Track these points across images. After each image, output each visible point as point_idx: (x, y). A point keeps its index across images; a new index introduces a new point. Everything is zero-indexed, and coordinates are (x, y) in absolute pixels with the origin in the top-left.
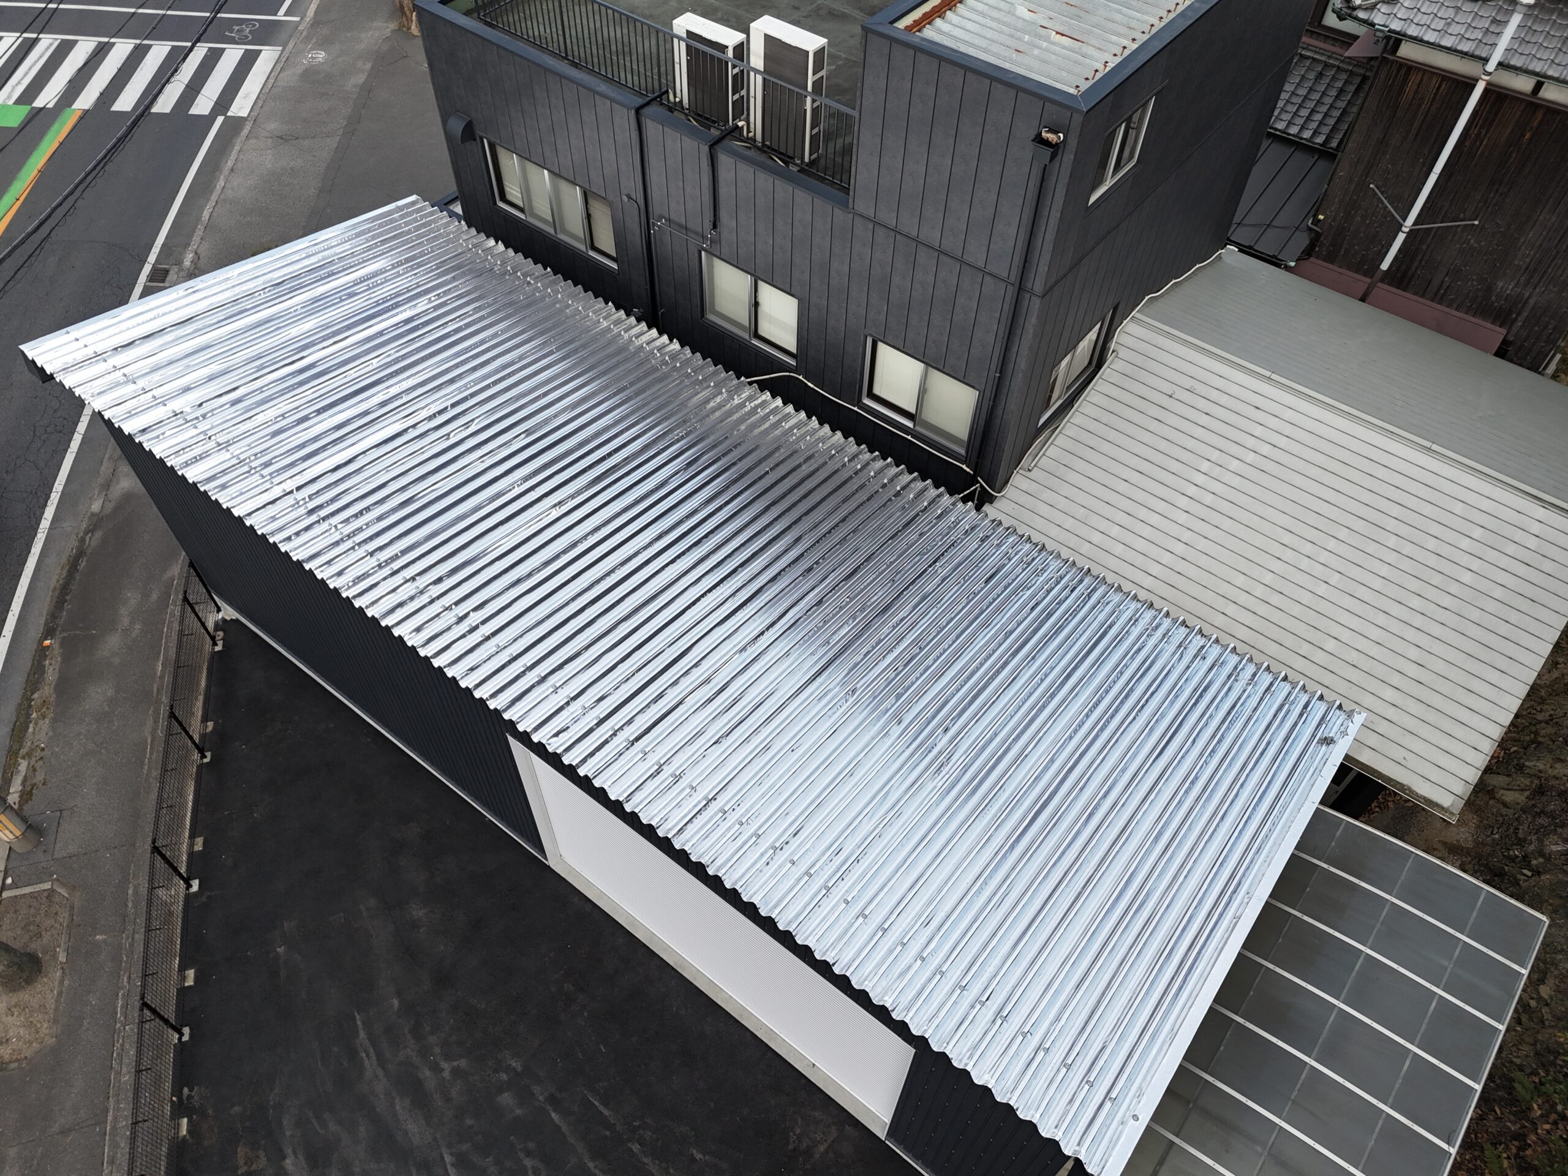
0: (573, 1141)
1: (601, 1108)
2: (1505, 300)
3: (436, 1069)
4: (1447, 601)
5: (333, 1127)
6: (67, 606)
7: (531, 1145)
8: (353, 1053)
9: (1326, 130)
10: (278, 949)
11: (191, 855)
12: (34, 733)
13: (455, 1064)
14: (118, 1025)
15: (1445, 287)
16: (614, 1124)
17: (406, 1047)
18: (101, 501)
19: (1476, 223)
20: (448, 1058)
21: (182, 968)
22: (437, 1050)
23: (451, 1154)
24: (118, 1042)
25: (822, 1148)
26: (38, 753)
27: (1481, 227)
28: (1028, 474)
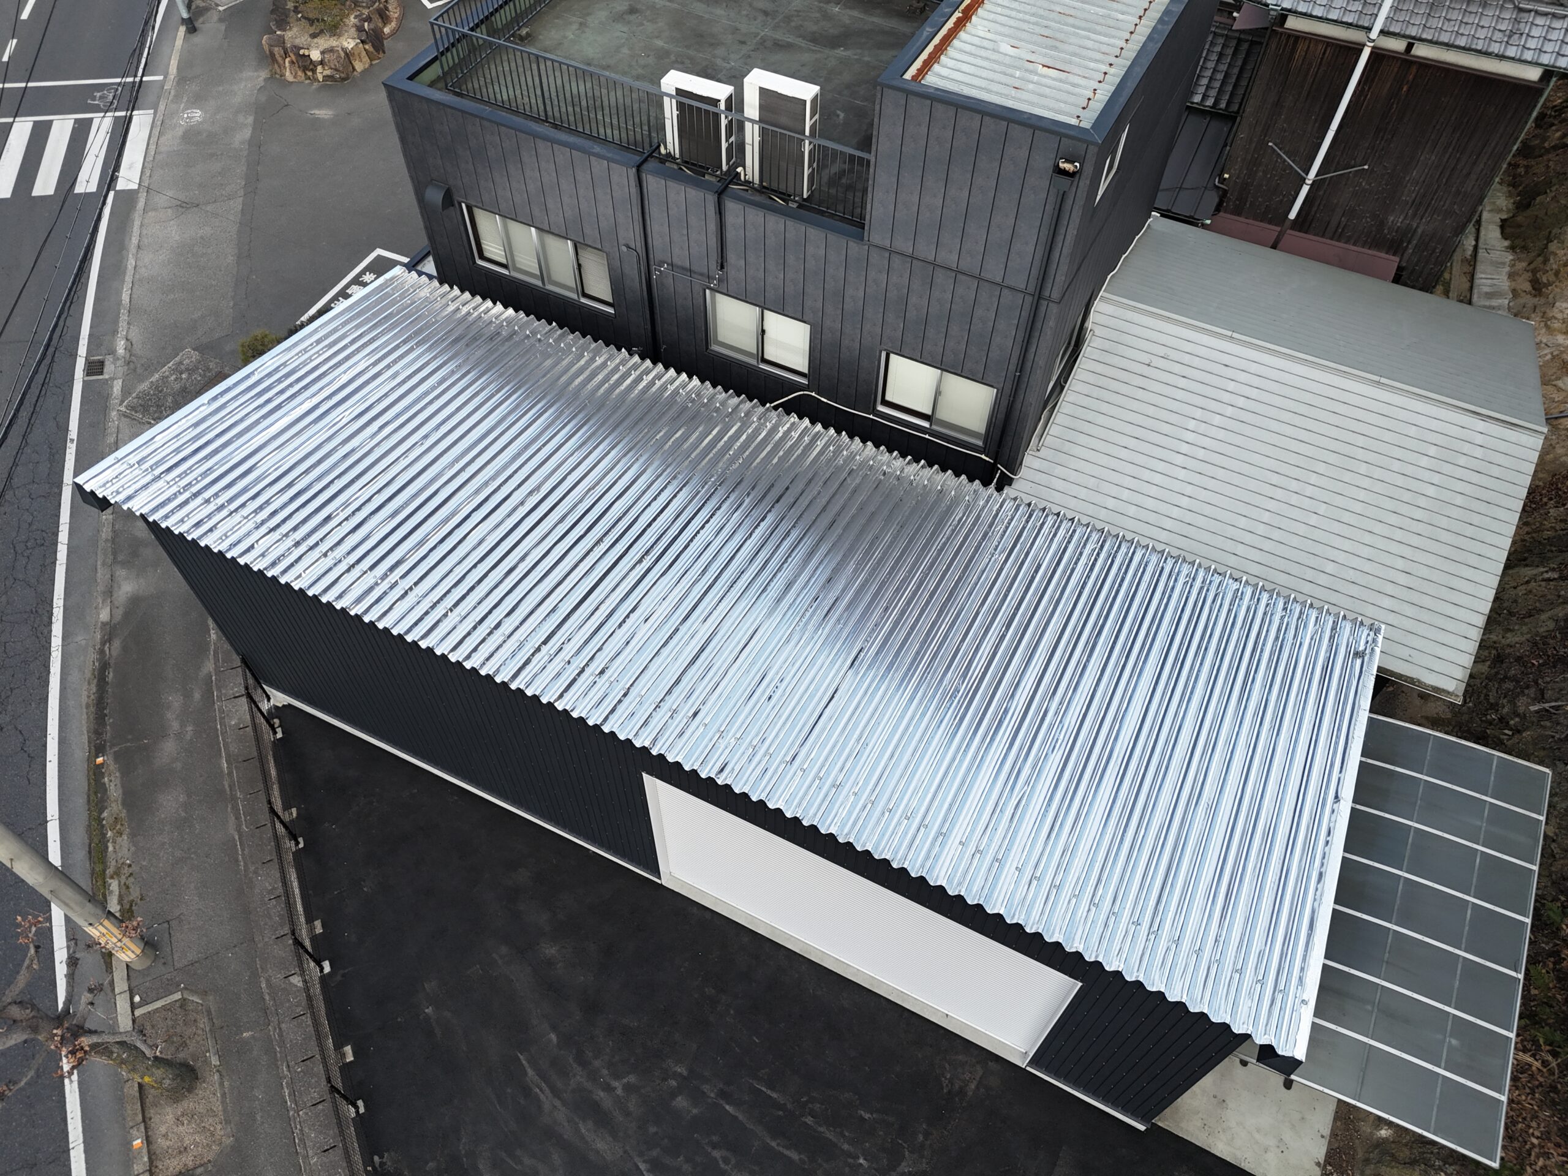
0: (752, 1127)
1: (769, 1092)
2: (1396, 232)
3: (609, 1089)
4: (1419, 514)
5: (527, 1161)
6: (109, 721)
7: (715, 1138)
8: (527, 1091)
9: (1213, 93)
10: (426, 1011)
11: (314, 939)
12: (115, 852)
13: (625, 1080)
14: (291, 1113)
15: (1342, 226)
16: (785, 1104)
17: (574, 1076)
18: (109, 608)
19: (1366, 167)
20: (617, 1077)
21: (338, 1046)
22: (605, 1072)
23: (644, 1161)
24: (296, 1128)
25: (973, 1086)
26: (126, 871)
27: (1371, 171)
28: (1037, 454)
